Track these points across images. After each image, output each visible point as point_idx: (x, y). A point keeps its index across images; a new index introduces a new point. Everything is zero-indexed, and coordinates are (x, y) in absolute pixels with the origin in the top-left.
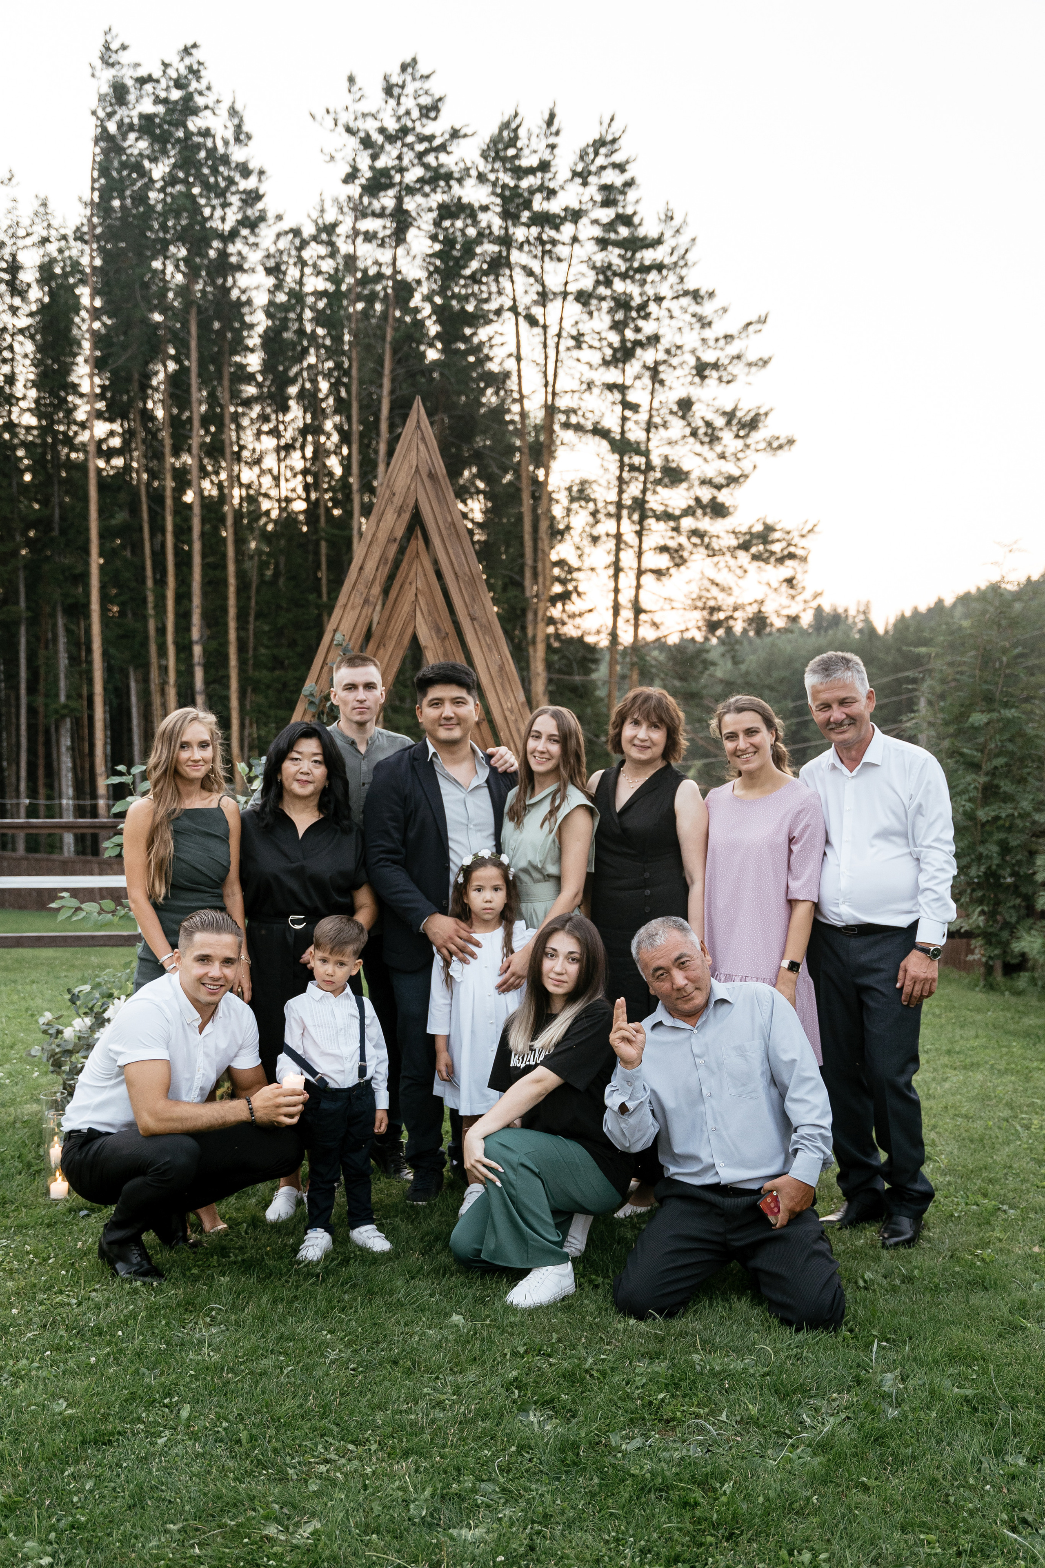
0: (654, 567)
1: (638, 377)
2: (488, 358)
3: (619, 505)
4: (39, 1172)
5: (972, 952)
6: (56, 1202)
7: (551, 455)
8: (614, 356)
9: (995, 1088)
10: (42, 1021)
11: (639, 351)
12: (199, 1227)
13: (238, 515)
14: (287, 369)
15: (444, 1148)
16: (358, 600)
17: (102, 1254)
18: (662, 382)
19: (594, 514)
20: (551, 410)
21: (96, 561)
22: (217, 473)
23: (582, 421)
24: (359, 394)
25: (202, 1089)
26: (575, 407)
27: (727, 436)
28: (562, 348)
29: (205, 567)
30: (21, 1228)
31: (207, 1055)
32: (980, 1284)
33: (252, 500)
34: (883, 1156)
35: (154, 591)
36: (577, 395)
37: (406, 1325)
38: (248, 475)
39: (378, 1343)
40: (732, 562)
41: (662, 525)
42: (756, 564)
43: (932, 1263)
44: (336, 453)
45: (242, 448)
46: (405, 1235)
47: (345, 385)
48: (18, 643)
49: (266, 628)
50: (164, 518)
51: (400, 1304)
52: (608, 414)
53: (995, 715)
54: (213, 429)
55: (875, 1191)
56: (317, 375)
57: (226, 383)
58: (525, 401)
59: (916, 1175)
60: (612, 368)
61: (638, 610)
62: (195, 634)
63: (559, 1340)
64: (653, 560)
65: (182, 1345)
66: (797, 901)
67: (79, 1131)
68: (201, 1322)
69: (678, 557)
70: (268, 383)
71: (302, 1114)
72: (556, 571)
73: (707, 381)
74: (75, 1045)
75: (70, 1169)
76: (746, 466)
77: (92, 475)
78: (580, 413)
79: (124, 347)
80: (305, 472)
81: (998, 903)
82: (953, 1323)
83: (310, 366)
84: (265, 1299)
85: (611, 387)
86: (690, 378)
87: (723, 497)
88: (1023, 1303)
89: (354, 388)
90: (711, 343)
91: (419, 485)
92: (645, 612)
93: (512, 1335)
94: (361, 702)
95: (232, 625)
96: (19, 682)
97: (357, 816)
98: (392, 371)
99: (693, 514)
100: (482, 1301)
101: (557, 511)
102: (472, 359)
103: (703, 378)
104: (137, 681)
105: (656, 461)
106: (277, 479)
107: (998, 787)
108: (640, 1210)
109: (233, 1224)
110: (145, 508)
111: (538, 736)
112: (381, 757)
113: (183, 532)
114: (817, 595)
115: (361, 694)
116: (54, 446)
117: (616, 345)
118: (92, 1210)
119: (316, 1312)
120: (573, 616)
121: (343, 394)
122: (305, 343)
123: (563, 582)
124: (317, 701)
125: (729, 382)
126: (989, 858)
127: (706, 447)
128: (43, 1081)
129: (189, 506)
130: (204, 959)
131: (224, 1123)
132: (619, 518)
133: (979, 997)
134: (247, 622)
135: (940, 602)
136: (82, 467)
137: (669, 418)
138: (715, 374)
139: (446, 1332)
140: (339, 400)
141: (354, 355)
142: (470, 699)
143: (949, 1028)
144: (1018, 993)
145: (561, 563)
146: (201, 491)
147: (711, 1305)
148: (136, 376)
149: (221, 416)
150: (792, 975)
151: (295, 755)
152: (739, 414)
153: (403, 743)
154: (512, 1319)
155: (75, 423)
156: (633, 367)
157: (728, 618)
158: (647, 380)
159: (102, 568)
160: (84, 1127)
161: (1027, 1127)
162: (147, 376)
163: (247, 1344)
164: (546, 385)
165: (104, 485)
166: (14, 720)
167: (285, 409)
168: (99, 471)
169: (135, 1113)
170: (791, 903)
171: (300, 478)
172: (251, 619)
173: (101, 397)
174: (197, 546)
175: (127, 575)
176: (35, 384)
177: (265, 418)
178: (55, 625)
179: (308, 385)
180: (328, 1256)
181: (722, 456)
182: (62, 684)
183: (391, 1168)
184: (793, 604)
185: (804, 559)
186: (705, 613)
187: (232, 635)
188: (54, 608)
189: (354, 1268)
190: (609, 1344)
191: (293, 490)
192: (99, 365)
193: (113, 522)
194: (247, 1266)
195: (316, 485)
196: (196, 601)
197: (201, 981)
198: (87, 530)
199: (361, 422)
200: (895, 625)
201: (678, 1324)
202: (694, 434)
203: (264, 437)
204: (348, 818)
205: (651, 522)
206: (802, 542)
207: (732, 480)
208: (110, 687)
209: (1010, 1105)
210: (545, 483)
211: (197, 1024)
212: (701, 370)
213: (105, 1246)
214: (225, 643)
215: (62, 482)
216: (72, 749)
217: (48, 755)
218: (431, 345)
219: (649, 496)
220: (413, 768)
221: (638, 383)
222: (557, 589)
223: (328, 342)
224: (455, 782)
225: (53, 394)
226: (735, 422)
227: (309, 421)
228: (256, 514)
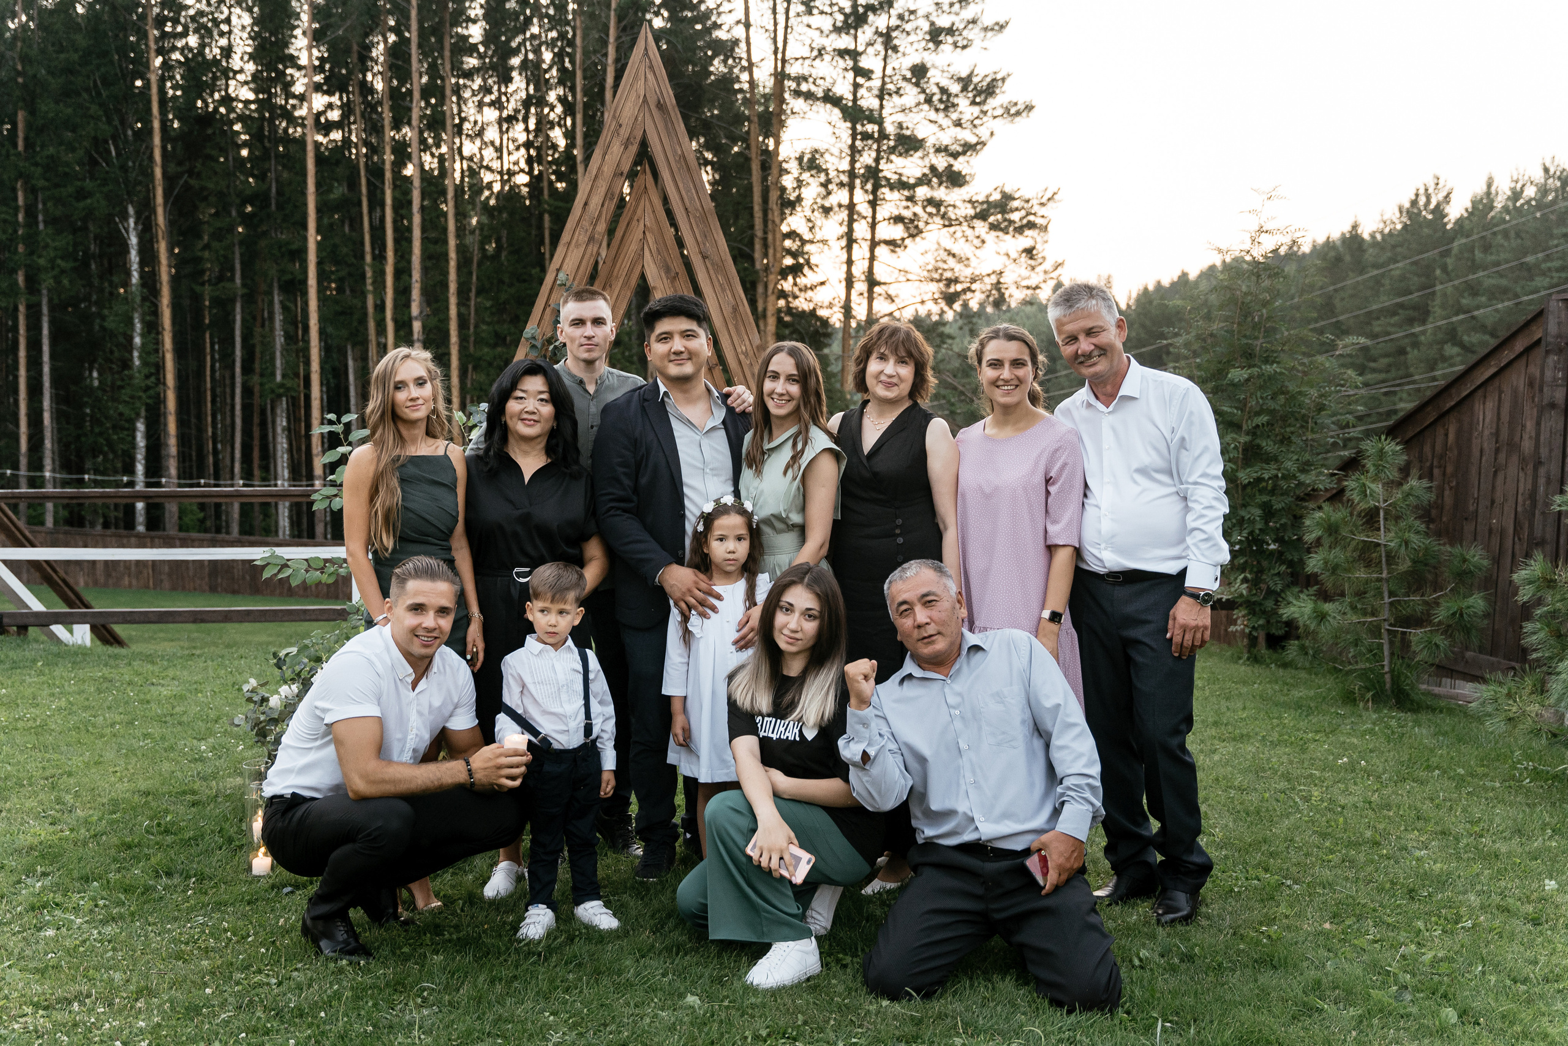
0: (887, 238)
1: (870, 44)
2: (717, 26)
3: (852, 174)
4: (241, 847)
5: (1234, 622)
6: (258, 878)
7: (782, 124)
8: (845, 22)
9: (1268, 760)
10: (246, 688)
11: (871, 17)
12: (411, 904)
13: (459, 190)
14: (509, 41)
15: (677, 820)
16: (583, 238)
17: (305, 931)
18: (895, 49)
19: (825, 185)
20: (780, 77)
21: (313, 238)
22: (438, 146)
23: (813, 88)
24: (583, 62)
25: (415, 751)
26: (807, 74)
27: (963, 103)
28: (792, 14)
29: (424, 240)
30: (219, 905)
31: (420, 713)
32: (1269, 962)
33: (473, 173)
34: (1155, 825)
35: (372, 266)
36: (808, 62)
37: (636, 1006)
38: (469, 148)
39: (605, 1025)
40: (969, 232)
41: (895, 195)
42: (993, 233)
43: (1213, 941)
44: (560, 126)
45: (463, 120)
46: (634, 913)
47: (568, 54)
48: (234, 321)
49: (488, 304)
50: (383, 193)
51: (629, 984)
52: (840, 81)
53: (1255, 370)
54: (433, 101)
55: (1147, 865)
56: (540, 45)
57: (447, 53)
58: (755, 69)
59: (1192, 846)
60: (843, 35)
61: (872, 282)
62: (415, 310)
63: (805, 1023)
64: (886, 231)
65: (391, 1027)
66: (1057, 546)
67: (282, 796)
68: (411, 1003)
69: (913, 228)
70: (490, 53)
71: (526, 777)
72: (788, 243)
73: (942, 46)
74: (281, 713)
75: (273, 841)
76: (983, 132)
77: (310, 148)
78: (811, 80)
79: (343, 18)
80: (528, 145)
81: (1261, 571)
82: (1242, 1004)
83: (533, 37)
84: (481, 979)
85: (842, 53)
86: (923, 43)
87: (959, 165)
88: (1318, 983)
89: (578, 57)
90: (946, 7)
91: (647, 115)
92: (879, 284)
93: (753, 1017)
94: (589, 338)
95: (453, 301)
96: (234, 362)
97: (585, 461)
98: (618, 38)
99: (929, 183)
100: (719, 981)
101: (788, 181)
102: (698, 27)
103: (938, 43)
104: (355, 360)
105: (890, 129)
106: (499, 150)
107: (1259, 447)
108: (890, 885)
109: (448, 901)
110: (363, 181)
111: (776, 376)
112: (611, 397)
113: (402, 205)
114: (1058, 266)
115: (589, 330)
116: (271, 120)
117: (848, 10)
118: (297, 887)
119: (538, 993)
120: (805, 289)
121: (567, 65)
122: (528, 12)
123: (794, 255)
124: (539, 346)
125: (964, 47)
126: (1252, 522)
127: (941, 115)
128: (248, 754)
129: (408, 180)
130: (418, 608)
131: (441, 786)
132: (852, 188)
133: (1242, 669)
134: (468, 299)
135: (1184, 275)
136: (301, 142)
137: (903, 84)
138: (950, 39)
139: (680, 1014)
140: (562, 70)
141: (578, 23)
142: (701, 332)
143: (1214, 699)
144: (1285, 665)
145: (792, 235)
146: (422, 165)
147: (971, 986)
148: (355, 48)
149: (443, 88)
150: (1054, 627)
151: (519, 394)
152: (975, 80)
153: (635, 383)
154: (753, 1000)
155: (294, 96)
156: (866, 34)
157: (964, 291)
158: (879, 47)
159: (319, 244)
160: (287, 792)
161: (1307, 799)
162: (368, 48)
163: (462, 1027)
164: (776, 52)
165: (320, 159)
166: (229, 401)
167: (508, 80)
168: (317, 145)
169: (345, 775)
170: (1051, 549)
171: (523, 151)
172: (473, 294)
173: (320, 69)
174: (417, 219)
175: (345, 250)
176: (252, 57)
177: (486, 90)
178: (271, 303)
179: (531, 56)
180: (550, 934)
181: (958, 124)
182: (278, 363)
183: (619, 842)
184: (1033, 274)
185: (1044, 229)
186: (941, 285)
187: (453, 311)
188: (271, 286)
189: (579, 947)
190: (860, 1026)
191: (516, 163)
192: (317, 37)
193: (332, 196)
194: (462, 945)
195: (540, 159)
196: (416, 275)
197: (414, 632)
198: (305, 205)
199: (585, 94)
200: (1138, 300)
201: (936, 1006)
202: (929, 101)
203: (486, 109)
204: (577, 462)
205: (885, 192)
206: (1041, 211)
207: (969, 148)
208: (327, 366)
209: (1286, 777)
210: (776, 151)
211: (410, 680)
212: (936, 35)
213: (308, 922)
214: (447, 319)
215: (278, 155)
216: (288, 429)
217: (264, 437)
218: (657, 14)
219: (883, 165)
220: (643, 409)
221: (870, 50)
222: (788, 261)
223: (551, 12)
224: (689, 423)
225: (270, 66)
226: (971, 87)
227: (531, 91)
228: (478, 188)
